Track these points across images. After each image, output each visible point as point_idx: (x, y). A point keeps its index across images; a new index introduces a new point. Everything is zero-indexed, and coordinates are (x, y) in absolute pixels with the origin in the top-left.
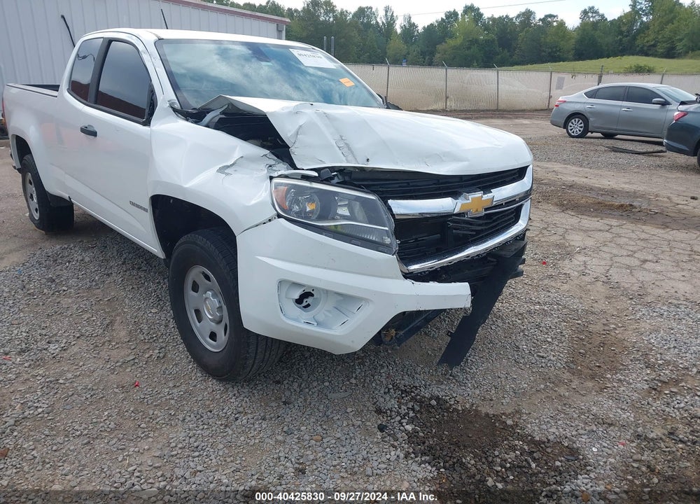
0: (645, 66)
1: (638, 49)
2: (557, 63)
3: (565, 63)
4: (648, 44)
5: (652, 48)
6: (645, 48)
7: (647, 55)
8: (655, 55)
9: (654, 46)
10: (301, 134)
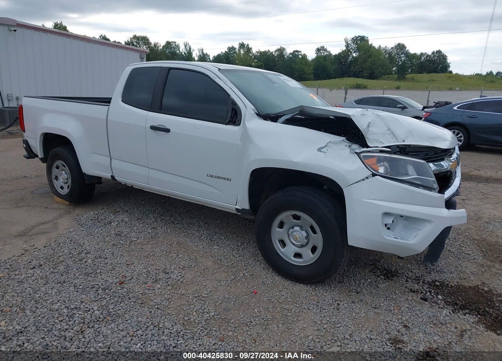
0: (362, 84)
1: (352, 73)
2: (305, 82)
3: (310, 82)
4: (358, 71)
5: (360, 73)
6: (357, 73)
7: (358, 77)
8: (363, 77)
9: (362, 71)
10: (371, 127)
